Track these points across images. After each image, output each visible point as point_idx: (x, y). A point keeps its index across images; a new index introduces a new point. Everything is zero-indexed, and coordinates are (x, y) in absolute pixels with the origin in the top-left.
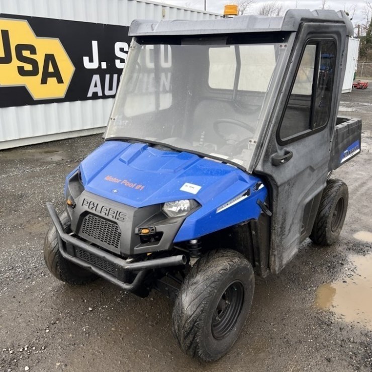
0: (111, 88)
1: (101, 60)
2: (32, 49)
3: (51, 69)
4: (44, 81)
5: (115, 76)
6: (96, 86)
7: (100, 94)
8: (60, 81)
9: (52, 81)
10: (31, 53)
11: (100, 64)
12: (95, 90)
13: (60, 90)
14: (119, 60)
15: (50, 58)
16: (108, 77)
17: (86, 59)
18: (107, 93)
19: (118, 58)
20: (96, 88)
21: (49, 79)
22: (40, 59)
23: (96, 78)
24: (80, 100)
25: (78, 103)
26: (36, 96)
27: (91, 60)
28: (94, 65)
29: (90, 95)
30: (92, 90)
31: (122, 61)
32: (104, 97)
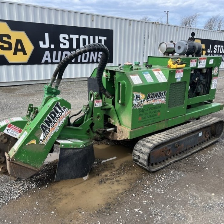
0: (57, 59)
1: (50, 43)
2: (9, 37)
3: (19, 47)
4: (15, 53)
5: (60, 53)
6: (47, 57)
7: (50, 61)
8: (25, 53)
9: (20, 53)
10: (8, 39)
11: (50, 46)
12: (47, 59)
13: (25, 58)
14: (62, 44)
15: (19, 42)
16: (55, 53)
17: (41, 43)
18: (54, 61)
19: (62, 43)
20: (47, 58)
21: (18, 52)
22: (13, 42)
23: (47, 53)
24: (37, 64)
25: (35, 66)
26: (10, 61)
27: (44, 43)
28: (47, 46)
29: (43, 61)
30: (44, 59)
31: (64, 44)
32: (52, 63)
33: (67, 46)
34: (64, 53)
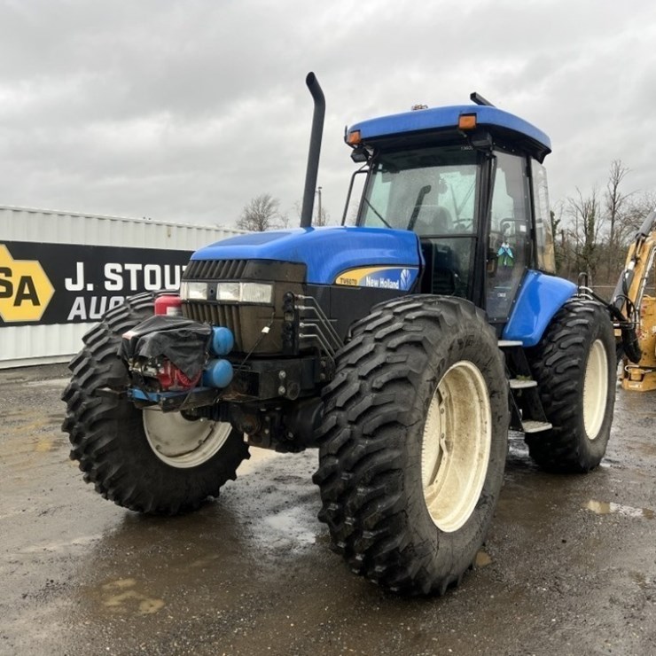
0: (97, 311)
1: (86, 282)
2: (8, 272)
3: (27, 291)
4: (17, 303)
5: (104, 299)
6: (79, 308)
7: (84, 317)
8: (36, 302)
9: (27, 303)
10: (6, 276)
11: (85, 286)
12: (78, 313)
13: (37, 313)
14: (109, 282)
15: (26, 280)
16: (94, 299)
17: (68, 282)
18: (93, 316)
19: (108, 280)
20: (79, 311)
21: (24, 301)
22: (15, 281)
23: (80, 300)
24: (58, 323)
25: (56, 327)
26: (7, 318)
27: (75, 282)
28: (79, 287)
29: (71, 317)
30: (74, 313)
31: (114, 282)
32: (89, 320)
33: (119, 287)
34: (113, 299)
